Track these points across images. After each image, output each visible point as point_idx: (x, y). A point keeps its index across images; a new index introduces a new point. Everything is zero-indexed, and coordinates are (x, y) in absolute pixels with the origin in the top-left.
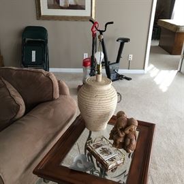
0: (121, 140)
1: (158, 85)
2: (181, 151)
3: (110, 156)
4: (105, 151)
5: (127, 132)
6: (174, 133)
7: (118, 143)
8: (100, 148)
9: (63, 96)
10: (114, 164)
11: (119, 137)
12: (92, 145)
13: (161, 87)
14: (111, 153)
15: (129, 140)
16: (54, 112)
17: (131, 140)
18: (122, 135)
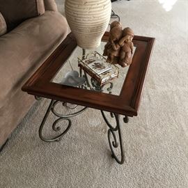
0: (115, 54)
1: (161, 5)
2: (182, 70)
3: (104, 71)
4: (98, 66)
5: (122, 43)
6: (176, 54)
7: (112, 57)
8: (93, 64)
9: (49, 12)
10: (108, 78)
11: (114, 50)
12: (84, 61)
13: (164, 7)
14: (104, 68)
15: (124, 53)
16: (40, 29)
17: (127, 53)
18: (117, 48)
